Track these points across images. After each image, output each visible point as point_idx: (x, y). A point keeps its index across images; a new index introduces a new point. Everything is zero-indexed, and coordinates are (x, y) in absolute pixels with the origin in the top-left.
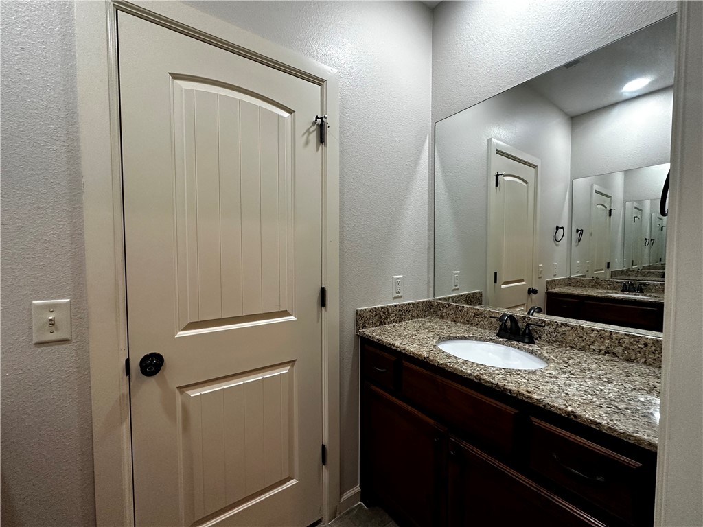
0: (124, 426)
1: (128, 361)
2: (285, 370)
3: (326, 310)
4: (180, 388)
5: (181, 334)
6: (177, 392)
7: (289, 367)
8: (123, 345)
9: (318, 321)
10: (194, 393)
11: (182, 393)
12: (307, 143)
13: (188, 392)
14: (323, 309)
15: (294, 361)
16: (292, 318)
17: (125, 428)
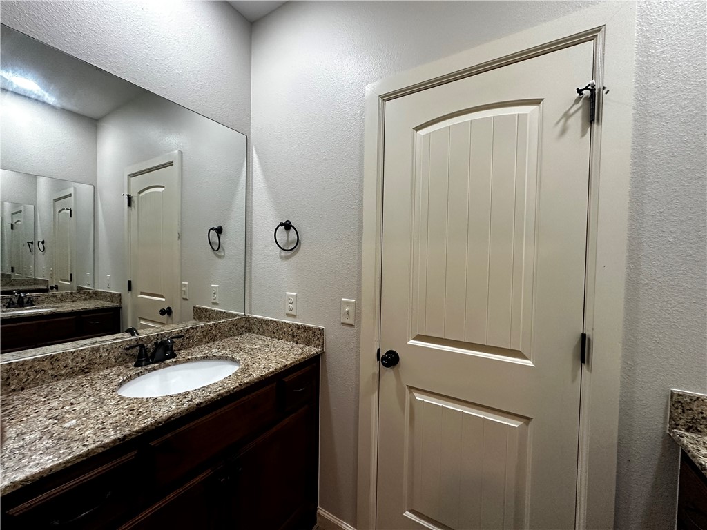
0: (374, 396)
1: (379, 350)
2: (515, 424)
3: (589, 369)
4: (410, 387)
5: (412, 342)
6: (407, 388)
7: (521, 423)
8: (377, 339)
9: (573, 380)
10: (419, 397)
11: (411, 392)
12: (564, 131)
13: (415, 394)
14: (584, 366)
15: (529, 419)
16: (528, 363)
17: (375, 396)
